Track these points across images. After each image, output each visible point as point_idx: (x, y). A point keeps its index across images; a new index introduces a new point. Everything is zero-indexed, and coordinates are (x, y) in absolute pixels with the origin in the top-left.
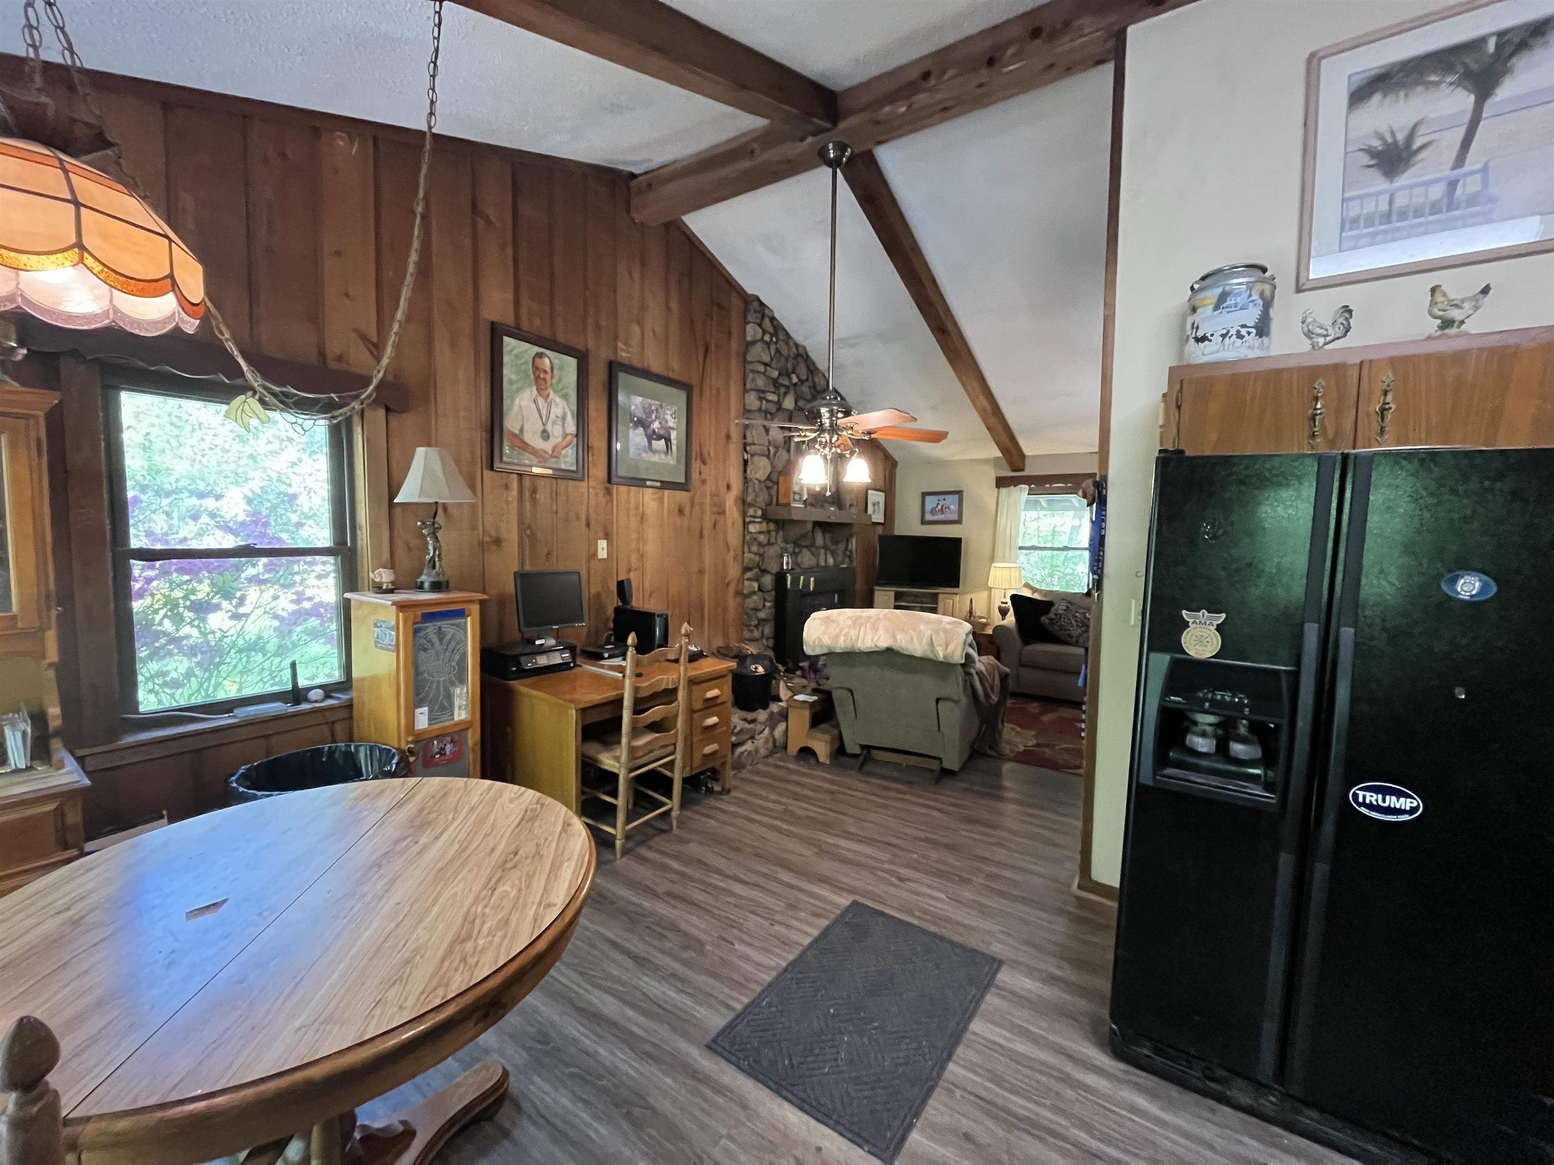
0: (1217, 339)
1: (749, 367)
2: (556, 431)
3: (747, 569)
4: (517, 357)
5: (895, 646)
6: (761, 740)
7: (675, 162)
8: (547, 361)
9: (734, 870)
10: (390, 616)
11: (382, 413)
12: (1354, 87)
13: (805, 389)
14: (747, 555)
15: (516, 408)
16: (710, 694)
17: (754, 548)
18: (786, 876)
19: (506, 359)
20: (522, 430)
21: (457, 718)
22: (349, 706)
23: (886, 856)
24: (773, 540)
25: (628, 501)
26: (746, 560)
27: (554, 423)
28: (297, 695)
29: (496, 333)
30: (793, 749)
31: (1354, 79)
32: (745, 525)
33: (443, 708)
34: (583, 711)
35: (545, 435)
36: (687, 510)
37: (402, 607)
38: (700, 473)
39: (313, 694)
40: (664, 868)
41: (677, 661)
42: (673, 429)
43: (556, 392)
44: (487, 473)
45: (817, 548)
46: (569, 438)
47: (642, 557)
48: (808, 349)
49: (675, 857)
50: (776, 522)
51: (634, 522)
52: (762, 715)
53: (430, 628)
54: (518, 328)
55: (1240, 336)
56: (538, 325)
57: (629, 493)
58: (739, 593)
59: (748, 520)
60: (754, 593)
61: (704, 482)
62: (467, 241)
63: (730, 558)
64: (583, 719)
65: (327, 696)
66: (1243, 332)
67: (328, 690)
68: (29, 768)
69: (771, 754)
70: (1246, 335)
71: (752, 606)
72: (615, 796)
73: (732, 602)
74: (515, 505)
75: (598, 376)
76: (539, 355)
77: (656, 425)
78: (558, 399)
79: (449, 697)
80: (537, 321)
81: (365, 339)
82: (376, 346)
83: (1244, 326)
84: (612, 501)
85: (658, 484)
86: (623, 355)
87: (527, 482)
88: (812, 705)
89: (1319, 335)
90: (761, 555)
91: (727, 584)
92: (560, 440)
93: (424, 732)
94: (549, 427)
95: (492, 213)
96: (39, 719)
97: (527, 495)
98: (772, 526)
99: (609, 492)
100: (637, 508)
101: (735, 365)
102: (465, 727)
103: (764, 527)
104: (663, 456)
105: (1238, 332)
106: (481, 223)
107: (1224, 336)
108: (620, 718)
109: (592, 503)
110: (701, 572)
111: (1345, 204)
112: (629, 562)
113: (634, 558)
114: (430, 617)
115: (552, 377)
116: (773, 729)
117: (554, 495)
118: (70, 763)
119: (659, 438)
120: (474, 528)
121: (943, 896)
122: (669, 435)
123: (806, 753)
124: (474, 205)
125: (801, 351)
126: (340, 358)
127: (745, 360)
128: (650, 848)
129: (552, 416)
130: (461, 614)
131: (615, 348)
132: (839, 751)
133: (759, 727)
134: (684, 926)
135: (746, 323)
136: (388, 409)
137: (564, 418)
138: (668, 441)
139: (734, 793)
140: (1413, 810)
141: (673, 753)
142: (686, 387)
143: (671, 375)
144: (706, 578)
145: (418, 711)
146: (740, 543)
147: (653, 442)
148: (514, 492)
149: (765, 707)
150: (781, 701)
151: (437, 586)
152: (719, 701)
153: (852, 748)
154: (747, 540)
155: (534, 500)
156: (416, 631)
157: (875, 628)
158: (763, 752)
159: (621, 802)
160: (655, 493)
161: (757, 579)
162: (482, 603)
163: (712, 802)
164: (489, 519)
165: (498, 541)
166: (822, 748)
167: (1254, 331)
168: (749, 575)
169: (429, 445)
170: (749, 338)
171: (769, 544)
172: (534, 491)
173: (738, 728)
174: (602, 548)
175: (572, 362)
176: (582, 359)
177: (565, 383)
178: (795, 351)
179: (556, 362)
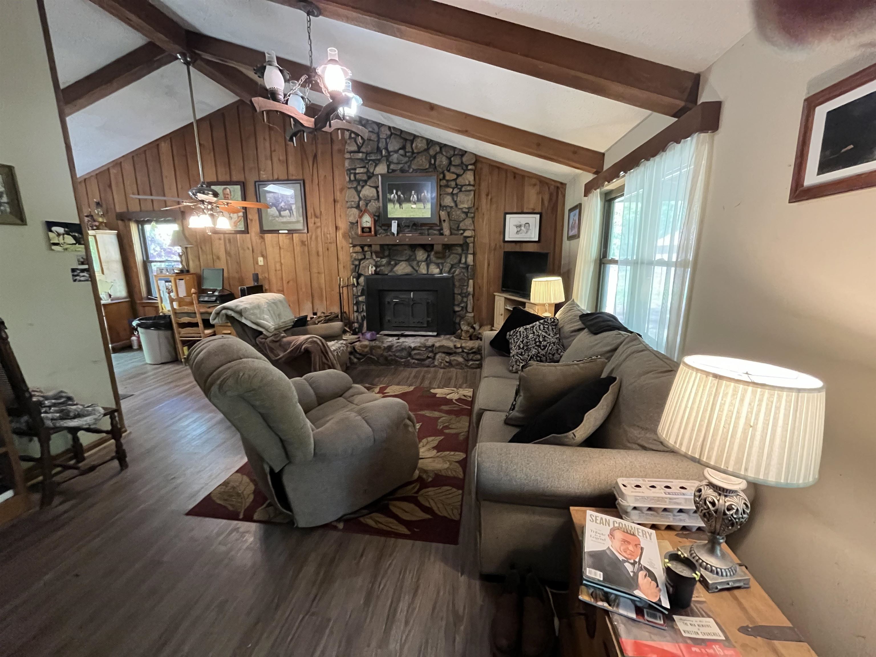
2: (235, 216)
8: (228, 190)
13: (397, 156)
24: (367, 256)
25: (271, 240)
36: (307, 243)
38: (315, 223)
42: (293, 204)
45: (417, 261)
46: (240, 218)
47: (282, 265)
48: (399, 127)
51: (276, 250)
54: (216, 182)
57: (272, 237)
61: (317, 227)
63: (341, 266)
74: (223, 245)
75: (250, 189)
76: (225, 189)
77: (282, 204)
80: (225, 177)
84: (264, 241)
85: (286, 232)
86: (263, 176)
87: (227, 236)
92: (236, 219)
95: (205, 143)
97: (227, 241)
99: (263, 238)
100: (276, 243)
101: (337, 159)
104: (288, 218)
109: (254, 243)
110: (320, 273)
112: (275, 267)
113: (277, 265)
115: (231, 195)
119: (285, 210)
122: (291, 207)
125: (393, 130)
131: (259, 175)
138: (290, 210)
142: (301, 181)
143: (291, 178)
144: (323, 276)
146: (348, 258)
147: (282, 212)
148: (222, 242)
155: (230, 243)
160: (287, 236)
172: (229, 239)
174: (261, 261)
175: (238, 187)
176: (243, 185)
177: (236, 196)
178: (389, 133)
179: (232, 189)
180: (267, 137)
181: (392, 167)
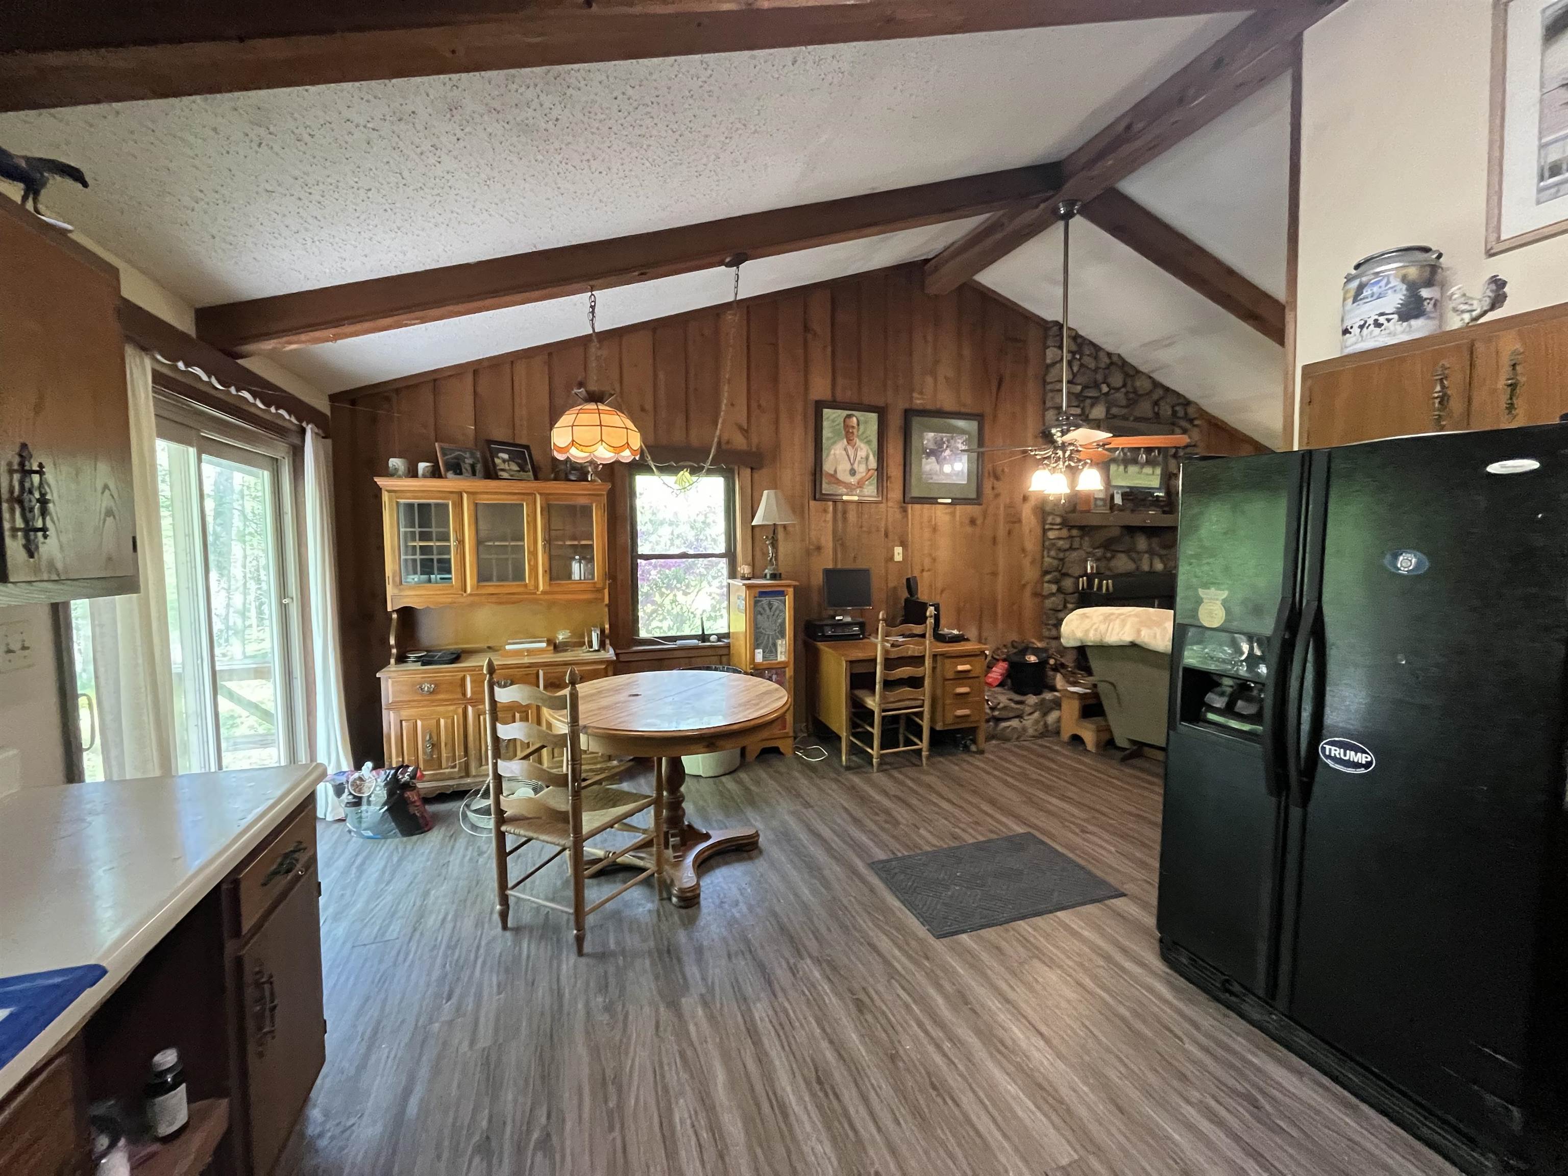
0: (1356, 330)
1: (1049, 387)
2: (861, 469)
3: (1046, 573)
4: (833, 421)
5: (1138, 641)
6: (1029, 722)
7: (953, 244)
8: (855, 419)
9: (951, 796)
10: (743, 592)
11: (749, 471)
12: (1548, 21)
13: (1120, 396)
14: (1047, 559)
15: (831, 457)
16: (960, 668)
17: (1053, 553)
18: (986, 807)
19: (825, 424)
20: (835, 471)
21: (779, 659)
22: (728, 646)
23: (1083, 815)
24: (1076, 545)
25: (921, 516)
26: (1046, 564)
27: (860, 462)
28: (704, 637)
29: (819, 406)
30: (1065, 736)
31: (1549, 12)
32: (1045, 531)
33: (771, 652)
34: (851, 663)
35: (853, 472)
36: (979, 522)
37: (748, 587)
38: (993, 488)
39: (713, 638)
40: (902, 783)
41: (923, 636)
43: (861, 440)
44: (812, 503)
45: (1138, 553)
46: (871, 472)
47: (934, 560)
48: (1123, 355)
49: (912, 779)
50: (1081, 528)
51: (927, 534)
52: (1032, 699)
53: (765, 601)
54: (834, 401)
55: (1378, 324)
56: (849, 395)
57: (922, 510)
58: (1036, 594)
59: (1047, 527)
60: (1053, 594)
61: (997, 496)
62: (800, 352)
63: (1026, 562)
64: (851, 669)
65: (719, 640)
66: (1382, 320)
67: (720, 637)
68: (598, 651)
69: (1042, 735)
70: (1385, 323)
71: (1050, 606)
72: (872, 727)
73: (1028, 601)
74: (830, 525)
75: (895, 420)
76: (849, 416)
77: (948, 453)
78: (862, 445)
79: (775, 645)
80: (849, 393)
81: (741, 428)
82: (747, 431)
83: (1382, 314)
84: (907, 516)
85: (949, 501)
86: (918, 402)
87: (840, 506)
88: (1082, 697)
89: (1463, 312)
90: (1061, 560)
91: (1024, 586)
92: (864, 474)
93: (759, 664)
94: (856, 466)
95: (816, 327)
96: (602, 631)
97: (840, 515)
98: (1075, 532)
99: (905, 511)
100: (930, 521)
101: (1032, 388)
102: (784, 665)
103: (1064, 533)
105: (1376, 320)
106: (810, 336)
107: (1361, 327)
108: (875, 673)
109: (890, 520)
110: (994, 574)
111: (1543, 152)
112: (922, 565)
113: (927, 562)
114: (763, 594)
115: (858, 430)
116: (1045, 714)
117: (860, 515)
118: (612, 651)
119: (952, 463)
120: (803, 540)
121: (1113, 849)
123: (1076, 740)
124: (805, 327)
125: (1115, 359)
126: (728, 442)
127: (1045, 383)
128: (900, 772)
129: (858, 458)
130: (782, 594)
131: (911, 398)
132: (1108, 745)
133: (1028, 710)
134: (895, 814)
135: (1046, 347)
136: (752, 469)
137: (867, 458)
139: (986, 755)
140: (1369, 764)
141: (922, 706)
142: (978, 417)
143: (963, 410)
144: (1000, 578)
145: (757, 651)
146: (1039, 548)
147: (946, 467)
148: (829, 516)
149: (1037, 693)
150: (1056, 690)
151: (774, 577)
152: (971, 675)
153: (1121, 742)
154: (1045, 545)
155: (845, 519)
156: (756, 602)
157: (1123, 623)
158: (1031, 731)
159: (876, 731)
160: (947, 508)
161: (1056, 581)
162: (795, 587)
163: (966, 757)
164: (813, 533)
165: (819, 548)
166: (1089, 736)
167: (1396, 317)
168: (1048, 577)
169: (776, 488)
170: (1048, 361)
171: (1071, 548)
172: (845, 512)
173: (1001, 705)
174: (898, 553)
175: (874, 416)
176: (882, 412)
177: (868, 433)
178: (1108, 361)
179: (862, 419)
180: (930, 338)
181: (1114, 410)
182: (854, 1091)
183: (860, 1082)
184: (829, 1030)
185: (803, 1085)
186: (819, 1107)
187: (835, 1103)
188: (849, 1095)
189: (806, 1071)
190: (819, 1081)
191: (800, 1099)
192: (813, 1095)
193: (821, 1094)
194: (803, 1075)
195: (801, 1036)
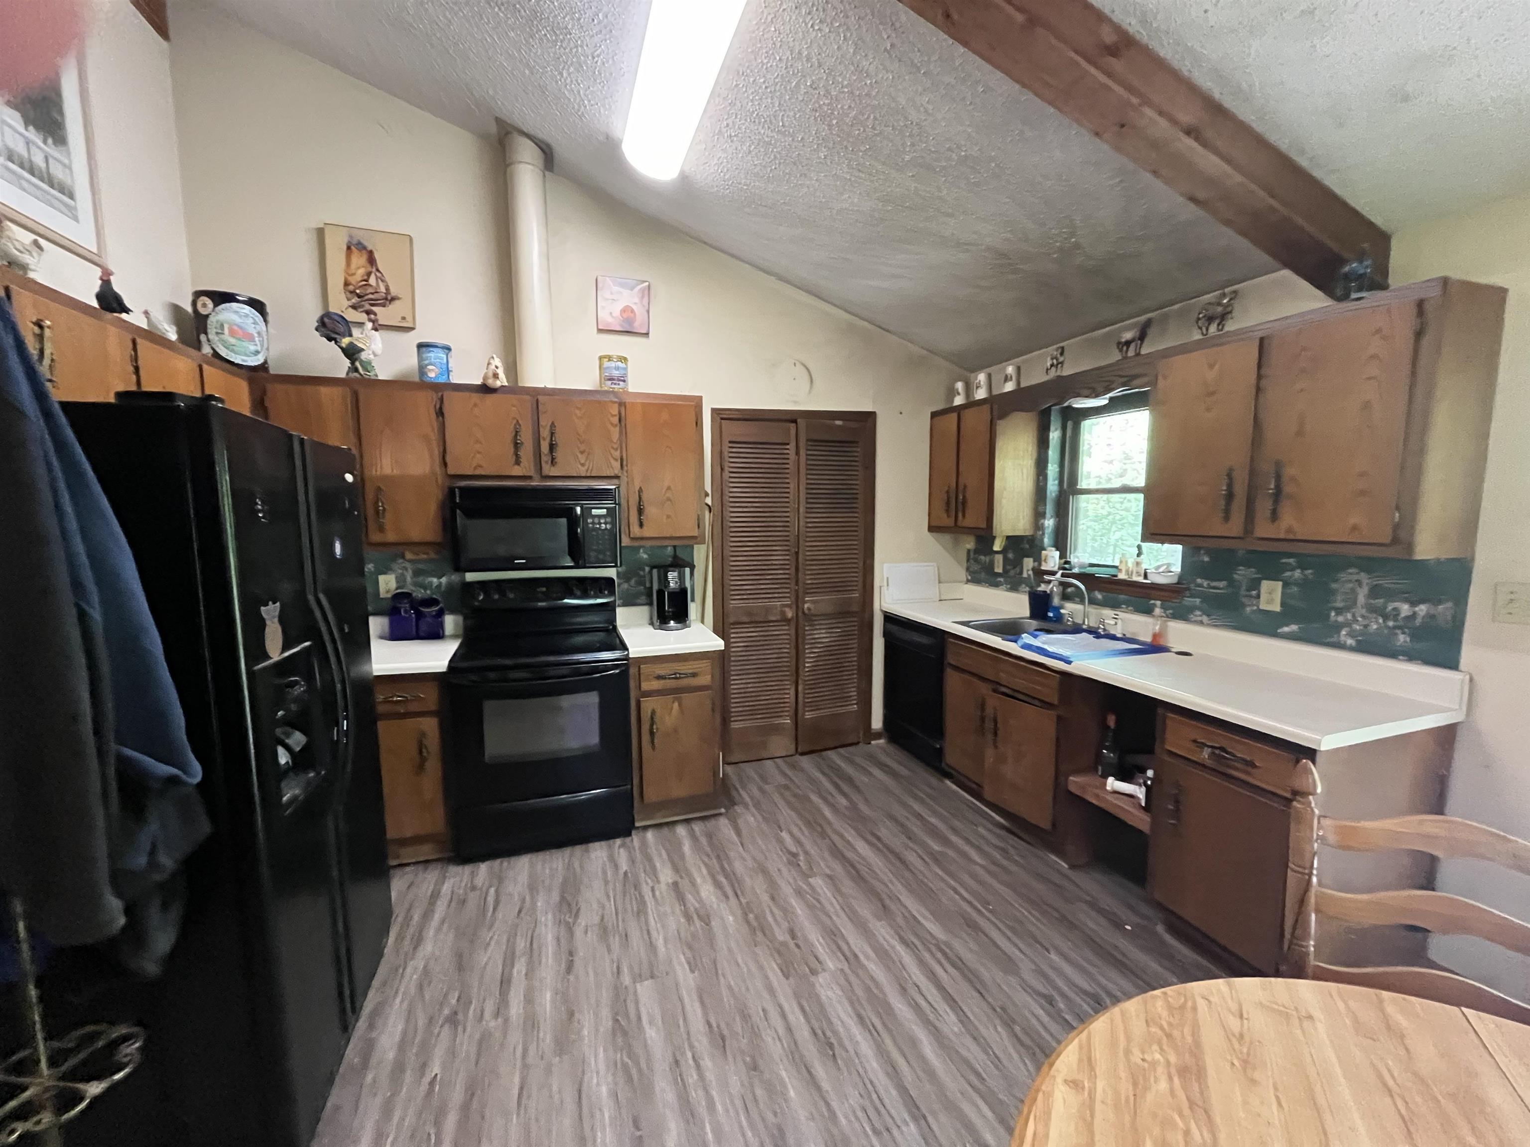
182: (798, 1036)
183: (793, 1044)
184: (822, 1103)
185: (847, 1043)
186: (830, 1023)
187: (816, 1025)
188: (803, 1033)
189: (844, 1054)
190: (831, 1046)
191: (847, 1030)
192: (835, 1033)
193: (829, 1034)
194: (847, 1051)
195: (854, 1099)
